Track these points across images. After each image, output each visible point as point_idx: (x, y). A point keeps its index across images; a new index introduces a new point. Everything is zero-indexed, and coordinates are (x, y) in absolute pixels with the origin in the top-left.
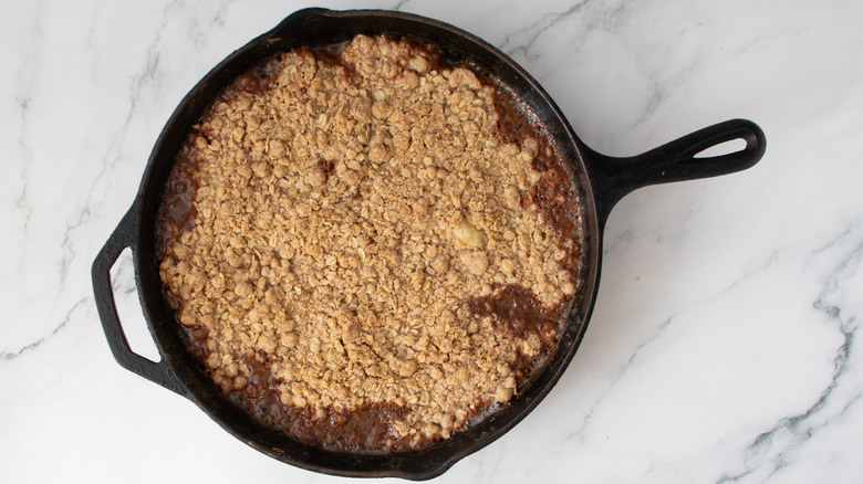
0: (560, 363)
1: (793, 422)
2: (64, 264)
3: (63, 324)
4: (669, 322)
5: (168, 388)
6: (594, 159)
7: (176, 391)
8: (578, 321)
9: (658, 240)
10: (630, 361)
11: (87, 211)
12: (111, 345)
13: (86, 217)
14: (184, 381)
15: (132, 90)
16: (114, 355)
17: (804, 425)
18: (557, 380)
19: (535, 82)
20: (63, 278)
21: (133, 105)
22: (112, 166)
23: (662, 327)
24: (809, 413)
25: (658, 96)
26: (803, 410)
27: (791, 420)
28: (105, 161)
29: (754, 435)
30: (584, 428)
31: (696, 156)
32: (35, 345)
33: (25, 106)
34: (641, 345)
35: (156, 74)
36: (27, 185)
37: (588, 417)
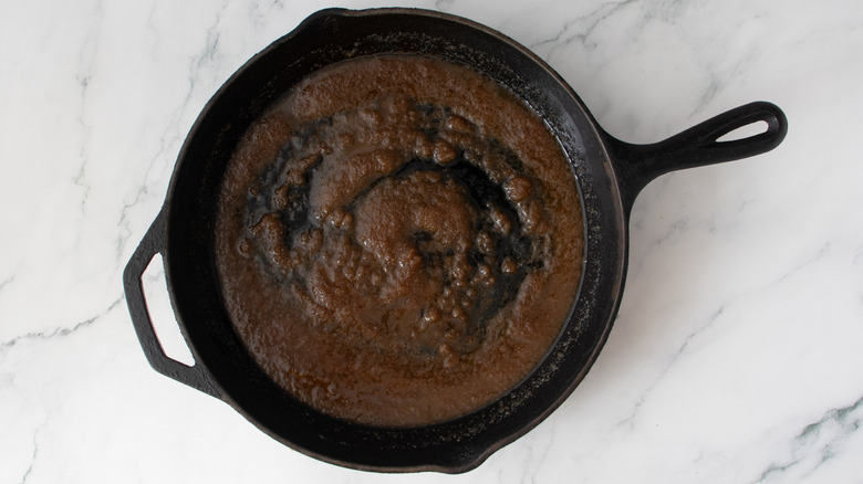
1: (841, 413)
2: (121, 240)
3: (119, 301)
4: (720, 312)
5: (203, 391)
6: (615, 145)
7: (211, 394)
9: (711, 230)
10: (681, 350)
11: (144, 189)
12: (145, 351)
13: (142, 196)
14: (219, 383)
15: (191, 70)
16: (149, 360)
17: (852, 416)
20: (118, 256)
21: (192, 85)
22: (171, 145)
23: (714, 317)
24: (857, 404)
26: (851, 401)
27: (840, 410)
28: (163, 140)
29: (802, 426)
30: (634, 415)
31: (718, 140)
32: (90, 322)
33: (85, 84)
34: (693, 335)
35: (216, 55)
36: (85, 162)
37: (638, 405)
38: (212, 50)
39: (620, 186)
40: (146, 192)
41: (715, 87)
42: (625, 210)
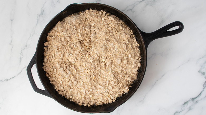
0: (139, 82)
1: (193, 99)
2: (21, 58)
3: (20, 73)
4: (164, 75)
5: (47, 96)
6: (143, 33)
7: (49, 97)
8: (143, 72)
9: (162, 56)
10: (155, 84)
12: (33, 87)
14: (51, 94)
15: (38, 18)
16: (34, 89)
17: (196, 100)
18: (139, 86)
19: (128, 17)
20: (20, 62)
21: (38, 21)
22: (33, 35)
23: (162, 76)
24: (197, 97)
28: (31, 34)
29: (184, 102)
30: (143, 100)
31: (167, 31)
32: (13, 77)
33: (12, 21)
34: (157, 80)
36: (12, 39)
37: (144, 97)
38: (42, 13)
39: (144, 43)
40: (27, 47)
41: (163, 21)
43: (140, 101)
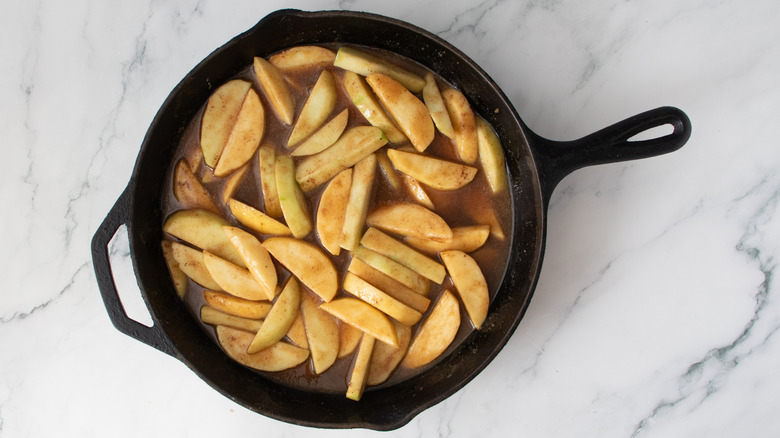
1: (721, 352)
2: (68, 232)
3: (69, 286)
4: (608, 267)
5: (160, 349)
6: (539, 143)
7: (168, 353)
10: (575, 303)
11: (87, 184)
13: (86, 189)
14: (174, 343)
15: (123, 75)
16: (112, 320)
17: (730, 355)
20: (68, 244)
21: (125, 89)
22: (108, 143)
23: (602, 272)
24: (734, 344)
25: (592, 66)
26: (729, 341)
27: (719, 350)
28: (101, 139)
29: (686, 366)
30: (536, 364)
31: (629, 140)
32: (44, 306)
33: (28, 92)
34: (585, 289)
35: (144, 61)
36: (32, 163)
37: (539, 354)
38: (141, 56)
39: (541, 177)
40: (88, 186)
42: (544, 200)
43: (525, 371)
